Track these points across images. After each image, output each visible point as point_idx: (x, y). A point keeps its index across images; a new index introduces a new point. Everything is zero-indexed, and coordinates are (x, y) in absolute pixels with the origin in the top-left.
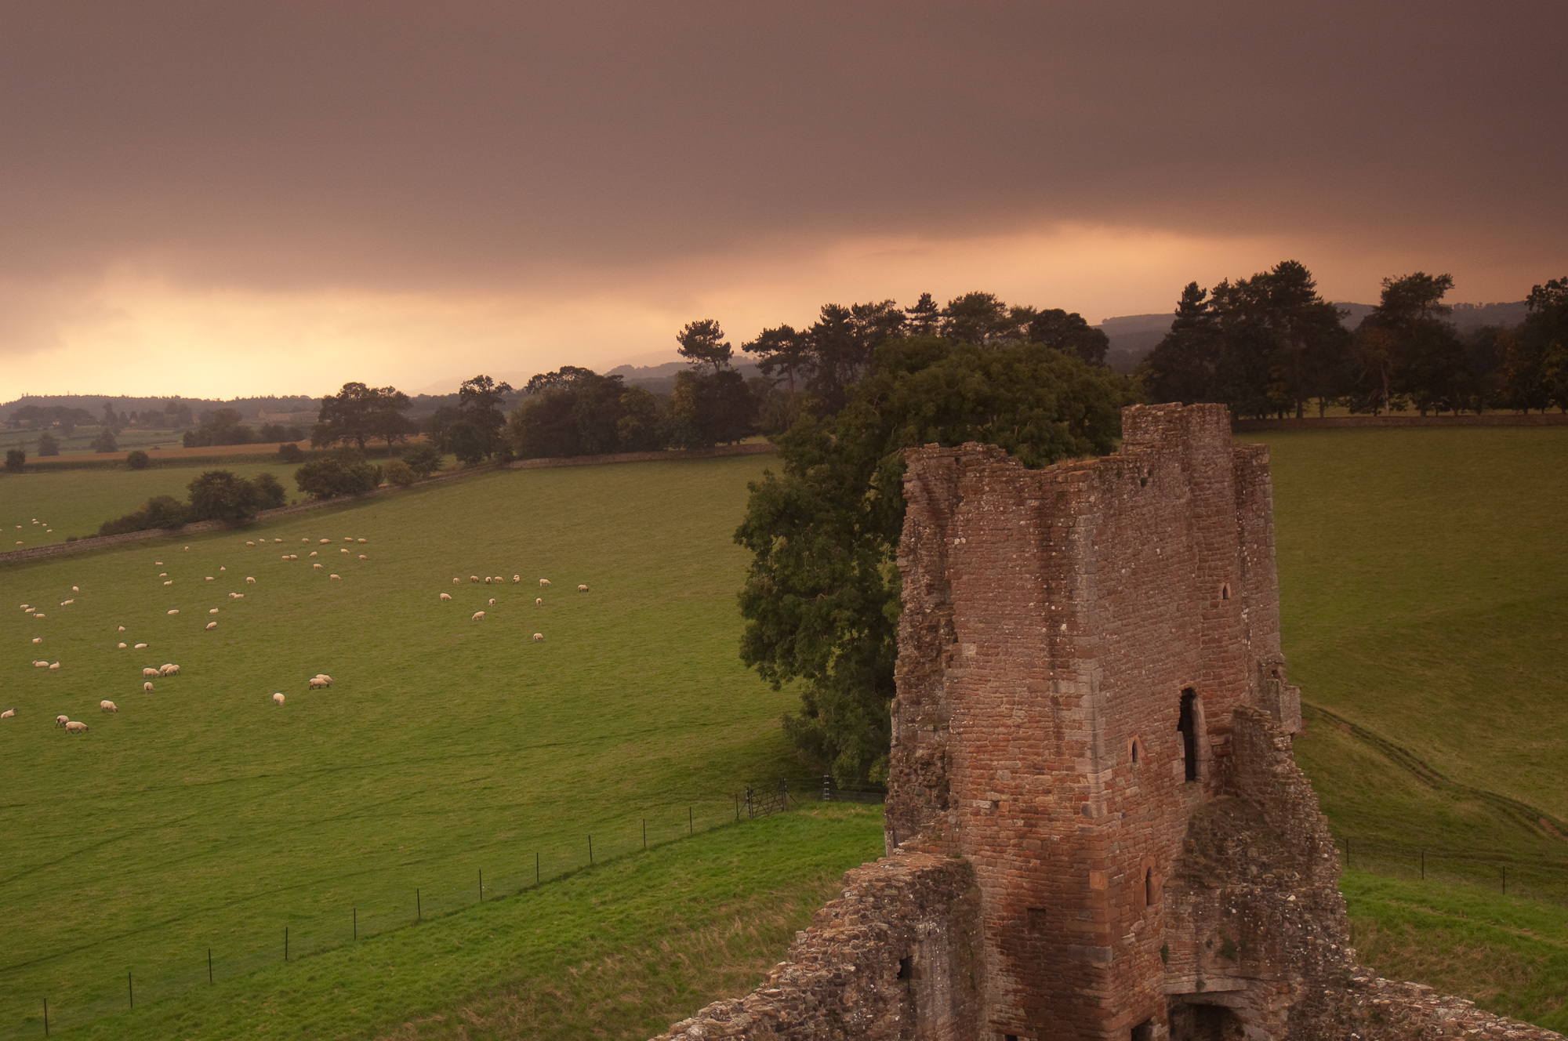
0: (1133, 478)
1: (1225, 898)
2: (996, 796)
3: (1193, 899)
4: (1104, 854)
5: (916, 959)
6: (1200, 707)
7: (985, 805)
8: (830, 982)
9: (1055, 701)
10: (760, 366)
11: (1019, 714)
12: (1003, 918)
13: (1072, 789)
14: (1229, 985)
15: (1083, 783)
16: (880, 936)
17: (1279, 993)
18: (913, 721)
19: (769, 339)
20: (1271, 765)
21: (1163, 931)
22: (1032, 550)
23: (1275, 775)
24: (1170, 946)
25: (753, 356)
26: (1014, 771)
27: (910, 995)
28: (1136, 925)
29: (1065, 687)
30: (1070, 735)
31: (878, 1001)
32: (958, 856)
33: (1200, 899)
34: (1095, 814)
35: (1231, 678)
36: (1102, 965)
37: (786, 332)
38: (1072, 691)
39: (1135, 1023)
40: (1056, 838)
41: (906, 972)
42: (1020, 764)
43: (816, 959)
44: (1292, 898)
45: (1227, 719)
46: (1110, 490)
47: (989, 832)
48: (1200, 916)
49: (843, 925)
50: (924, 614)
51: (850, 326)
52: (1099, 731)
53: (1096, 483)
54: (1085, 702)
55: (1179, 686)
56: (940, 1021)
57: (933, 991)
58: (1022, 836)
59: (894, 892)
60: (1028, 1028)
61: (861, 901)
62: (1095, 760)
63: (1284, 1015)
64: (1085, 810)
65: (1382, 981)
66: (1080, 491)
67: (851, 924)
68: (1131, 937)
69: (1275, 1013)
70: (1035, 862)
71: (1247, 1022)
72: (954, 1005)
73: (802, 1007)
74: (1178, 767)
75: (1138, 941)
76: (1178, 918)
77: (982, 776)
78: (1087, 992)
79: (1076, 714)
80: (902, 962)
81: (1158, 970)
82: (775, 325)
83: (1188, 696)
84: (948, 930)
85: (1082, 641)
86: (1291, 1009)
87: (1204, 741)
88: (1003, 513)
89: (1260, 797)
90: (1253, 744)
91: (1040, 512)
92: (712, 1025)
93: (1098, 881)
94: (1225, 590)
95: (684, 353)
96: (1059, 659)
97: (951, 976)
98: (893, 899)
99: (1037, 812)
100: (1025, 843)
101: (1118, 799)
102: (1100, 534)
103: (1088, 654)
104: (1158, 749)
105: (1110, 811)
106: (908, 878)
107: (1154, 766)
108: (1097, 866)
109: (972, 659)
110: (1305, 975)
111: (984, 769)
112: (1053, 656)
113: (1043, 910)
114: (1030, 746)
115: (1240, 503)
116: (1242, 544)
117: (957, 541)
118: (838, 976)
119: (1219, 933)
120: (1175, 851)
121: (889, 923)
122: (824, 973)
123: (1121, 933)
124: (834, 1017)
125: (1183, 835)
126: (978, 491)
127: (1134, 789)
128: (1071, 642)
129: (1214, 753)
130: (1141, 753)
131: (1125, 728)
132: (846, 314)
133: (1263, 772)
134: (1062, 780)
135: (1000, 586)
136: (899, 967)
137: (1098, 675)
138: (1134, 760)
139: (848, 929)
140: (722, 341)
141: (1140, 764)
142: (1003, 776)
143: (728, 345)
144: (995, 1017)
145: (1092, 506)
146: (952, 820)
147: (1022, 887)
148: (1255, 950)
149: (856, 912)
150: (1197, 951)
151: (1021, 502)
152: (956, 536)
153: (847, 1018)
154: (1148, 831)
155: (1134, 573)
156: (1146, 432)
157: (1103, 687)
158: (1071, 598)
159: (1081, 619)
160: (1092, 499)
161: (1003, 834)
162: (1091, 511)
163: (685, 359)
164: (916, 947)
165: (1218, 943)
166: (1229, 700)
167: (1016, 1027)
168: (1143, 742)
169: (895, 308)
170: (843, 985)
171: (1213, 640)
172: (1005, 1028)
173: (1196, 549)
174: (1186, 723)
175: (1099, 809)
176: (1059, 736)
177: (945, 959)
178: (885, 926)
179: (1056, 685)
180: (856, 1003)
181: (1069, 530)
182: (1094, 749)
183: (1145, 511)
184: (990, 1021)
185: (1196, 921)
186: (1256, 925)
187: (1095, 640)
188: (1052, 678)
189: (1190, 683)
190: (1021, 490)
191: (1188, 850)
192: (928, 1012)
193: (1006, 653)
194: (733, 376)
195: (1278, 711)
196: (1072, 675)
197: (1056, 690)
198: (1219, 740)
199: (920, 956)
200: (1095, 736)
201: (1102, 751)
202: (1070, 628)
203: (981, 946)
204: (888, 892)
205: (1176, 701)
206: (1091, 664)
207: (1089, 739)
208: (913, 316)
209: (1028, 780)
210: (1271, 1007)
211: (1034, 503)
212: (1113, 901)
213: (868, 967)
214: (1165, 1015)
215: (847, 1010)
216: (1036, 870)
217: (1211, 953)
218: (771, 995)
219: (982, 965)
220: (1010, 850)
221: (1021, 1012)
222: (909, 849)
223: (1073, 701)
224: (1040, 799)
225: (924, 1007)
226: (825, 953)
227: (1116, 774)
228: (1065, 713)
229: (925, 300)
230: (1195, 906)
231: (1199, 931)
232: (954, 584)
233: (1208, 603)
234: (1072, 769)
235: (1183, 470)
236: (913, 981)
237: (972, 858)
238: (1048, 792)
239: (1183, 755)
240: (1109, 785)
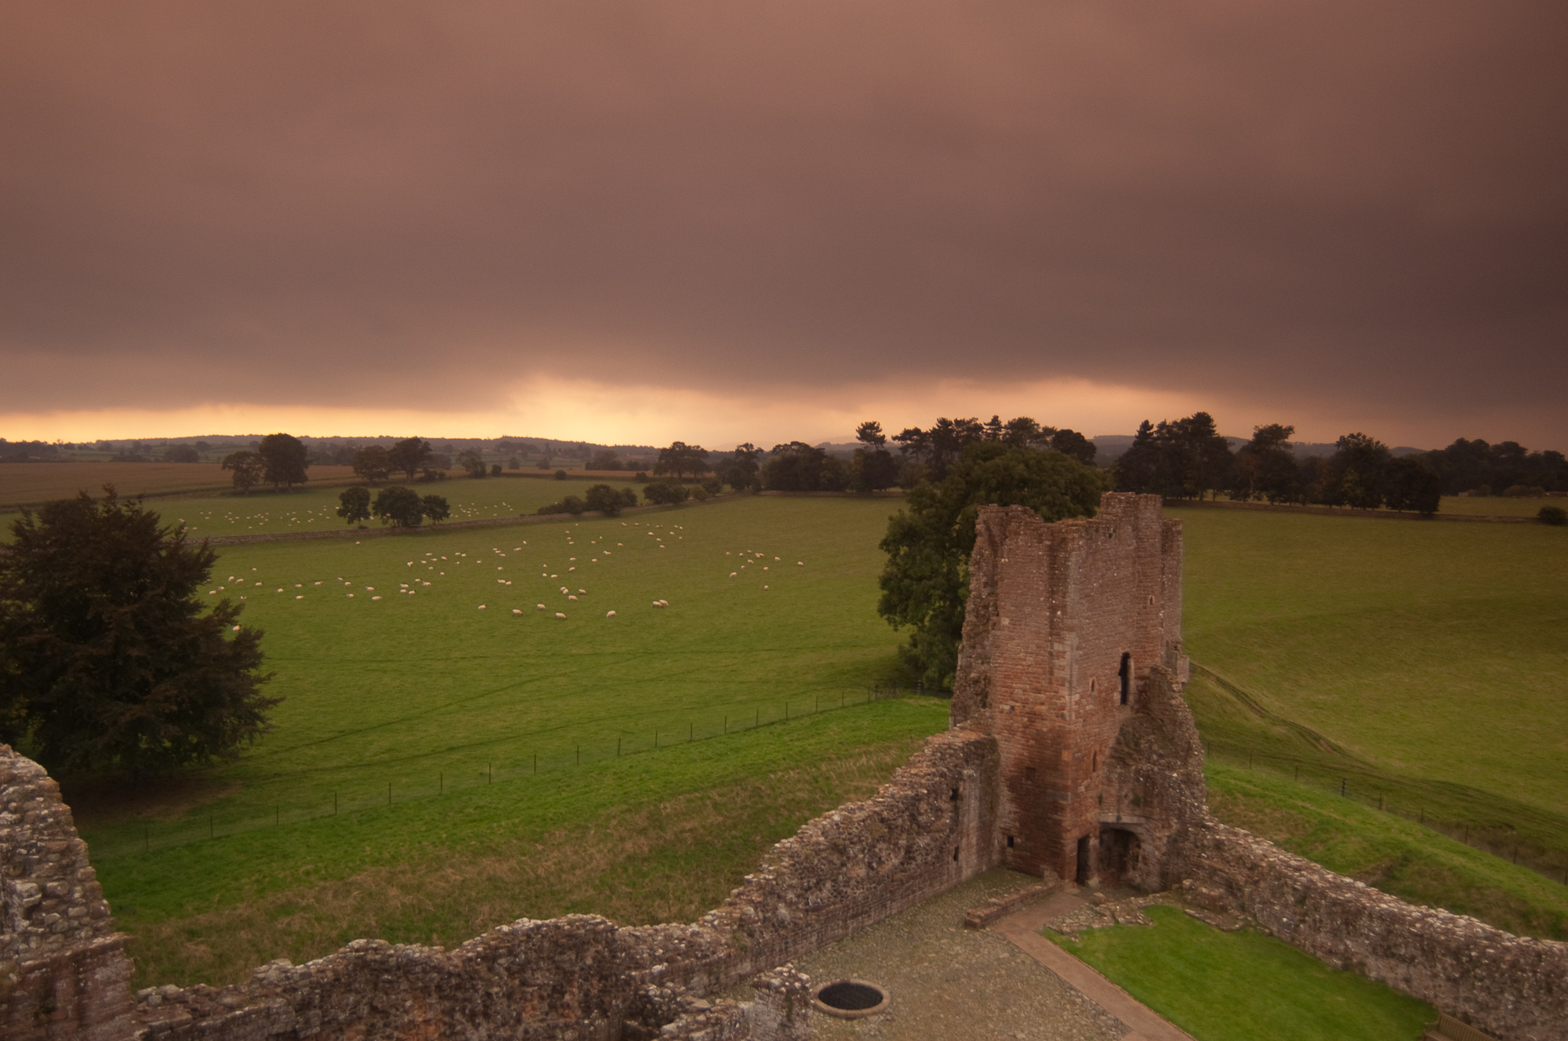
0: (1105, 536)
1: (1137, 772)
2: (1013, 703)
3: (1119, 770)
4: (1071, 741)
5: (961, 789)
6: (1132, 663)
7: (1007, 708)
8: (912, 798)
9: (1051, 654)
10: (901, 449)
11: (1030, 659)
12: (1011, 771)
13: (1056, 704)
14: (1135, 820)
15: (1063, 701)
16: (943, 775)
17: (1163, 827)
18: (970, 657)
19: (907, 434)
20: (1169, 699)
21: (1100, 786)
22: (1045, 569)
23: (1171, 705)
24: (1104, 795)
25: (897, 442)
26: (1025, 691)
27: (956, 810)
28: (1086, 782)
29: (1057, 647)
30: (1058, 674)
31: (938, 811)
32: (989, 735)
33: (1123, 771)
34: (1068, 719)
35: (1151, 649)
36: (1064, 803)
37: (917, 431)
38: (1061, 649)
39: (1080, 836)
40: (1045, 730)
41: (955, 796)
42: (1028, 687)
43: (906, 784)
44: (1175, 775)
45: (1147, 671)
46: (1091, 539)
47: (1007, 723)
48: (1123, 780)
49: (922, 767)
50: (982, 599)
51: (952, 431)
52: (1074, 673)
53: (1084, 534)
54: (1068, 656)
55: (1121, 651)
56: (971, 825)
57: (969, 810)
58: (1026, 727)
59: (952, 751)
60: (1021, 833)
61: (933, 755)
62: (1071, 689)
63: (1165, 840)
64: (1063, 716)
65: (1222, 826)
66: (1074, 538)
67: (928, 766)
68: (1082, 789)
69: (1160, 838)
70: (1032, 742)
71: (1143, 841)
72: (980, 816)
73: (896, 810)
74: (1117, 696)
75: (1086, 791)
76: (1109, 780)
77: (1006, 692)
78: (1055, 817)
79: (1063, 662)
80: (953, 791)
81: (1095, 808)
82: (911, 427)
83: (1126, 657)
84: (981, 775)
85: (1069, 622)
86: (1168, 837)
87: (1133, 683)
88: (1030, 547)
89: (1162, 717)
90: (1160, 686)
91: (1051, 548)
92: (846, 816)
93: (1066, 756)
94: (1151, 600)
95: (857, 437)
96: (1055, 631)
97: (981, 800)
98: (951, 755)
99: (1035, 714)
100: (1027, 731)
101: (1082, 711)
102: (1084, 562)
103: (1071, 629)
104: (1106, 685)
105: (1076, 718)
106: (961, 745)
107: (1104, 694)
108: (1067, 747)
109: (1006, 626)
110: (1179, 818)
111: (1007, 687)
112: (1051, 628)
113: (1034, 769)
114: (1035, 678)
115: (1164, 551)
116: (1163, 574)
117: (1003, 560)
118: (917, 795)
119: (1133, 790)
120: (1112, 743)
121: (948, 769)
122: (909, 792)
123: (1077, 786)
124: (913, 818)
125: (1117, 734)
126: (1017, 534)
127: (1091, 707)
128: (1062, 622)
129: (1138, 690)
130: (1097, 687)
131: (1089, 672)
132: (951, 424)
133: (1164, 703)
134: (1051, 698)
135: (1025, 587)
136: (951, 793)
137: (1076, 641)
138: (1093, 690)
139: (925, 770)
140: (881, 434)
141: (1095, 693)
142: (1018, 693)
143: (884, 436)
144: (1002, 826)
145: (1080, 547)
146: (988, 714)
147: (1023, 755)
148: (1152, 802)
149: (930, 761)
150: (1119, 800)
151: (1041, 542)
152: (1003, 557)
153: (920, 818)
154: (1097, 730)
155: (1101, 586)
156: (1114, 507)
157: (1078, 648)
158: (1064, 597)
159: (1069, 610)
160: (1081, 543)
161: (1015, 725)
162: (1080, 550)
163: (860, 442)
164: (961, 783)
165: (1131, 796)
166: (1149, 662)
167: (1014, 832)
168: (1098, 680)
169: (978, 422)
170: (919, 800)
171: (1143, 627)
172: (1007, 832)
173: (1137, 575)
174: (1124, 671)
175: (1070, 716)
176: (1051, 673)
177: (977, 791)
178: (945, 770)
179: (1052, 645)
180: (926, 811)
181: (1066, 559)
182: (1070, 682)
183: (1110, 551)
184: (1001, 828)
185: (1119, 783)
186: (1153, 789)
187: (1076, 622)
188: (1050, 641)
189: (1127, 650)
190: (1041, 535)
191: (1118, 742)
192: (966, 819)
193: (1026, 625)
194: (885, 454)
195: (1176, 669)
196: (1061, 640)
197: (1052, 648)
198: (1141, 683)
199: (965, 789)
200: (1071, 675)
201: (1075, 684)
202: (1063, 614)
203: (998, 785)
204: (948, 751)
205: (1119, 659)
206: (1073, 635)
207: (1068, 677)
208: (988, 427)
209: (1032, 696)
210: (1158, 835)
211: (1048, 543)
212: (1074, 768)
213: (934, 792)
214: (1098, 833)
215: (921, 814)
216: (1032, 746)
217: (1126, 802)
218: (880, 802)
219: (998, 796)
220: (1019, 734)
221: (1017, 824)
222: (962, 728)
223: (1063, 653)
224: (1038, 708)
225: (964, 816)
226: (911, 782)
227: (1082, 697)
228: (1056, 661)
229: (995, 421)
230: (1120, 774)
231: (1121, 788)
232: (1000, 583)
233: (1141, 606)
234: (1057, 692)
235: (1133, 530)
236: (958, 802)
237: (997, 737)
238: (1042, 704)
239: (1120, 689)
240: (1077, 703)
